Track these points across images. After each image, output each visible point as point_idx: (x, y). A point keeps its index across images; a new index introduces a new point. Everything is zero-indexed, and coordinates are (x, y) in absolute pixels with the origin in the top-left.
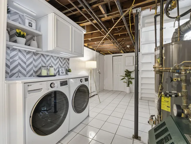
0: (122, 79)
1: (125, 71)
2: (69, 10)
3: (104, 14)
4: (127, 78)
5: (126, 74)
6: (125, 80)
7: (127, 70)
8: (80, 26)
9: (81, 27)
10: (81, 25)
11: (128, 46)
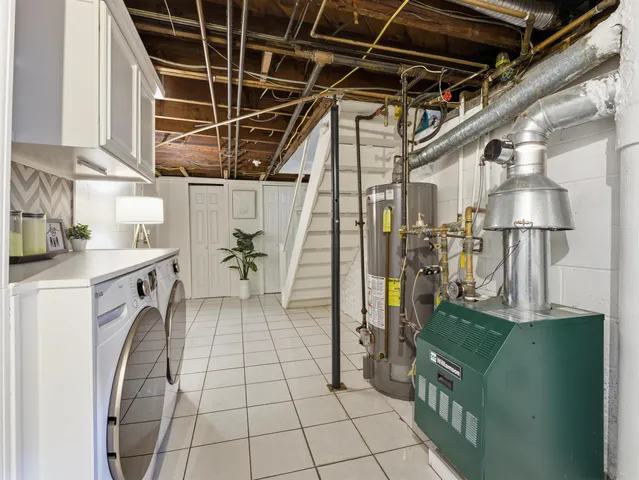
0: (226, 260)
1: (234, 234)
2: (170, 18)
3: (263, 74)
4: (240, 255)
5: (239, 243)
6: (233, 262)
7: (239, 230)
8: (157, 71)
9: (160, 76)
10: (164, 71)
11: (256, 163)
